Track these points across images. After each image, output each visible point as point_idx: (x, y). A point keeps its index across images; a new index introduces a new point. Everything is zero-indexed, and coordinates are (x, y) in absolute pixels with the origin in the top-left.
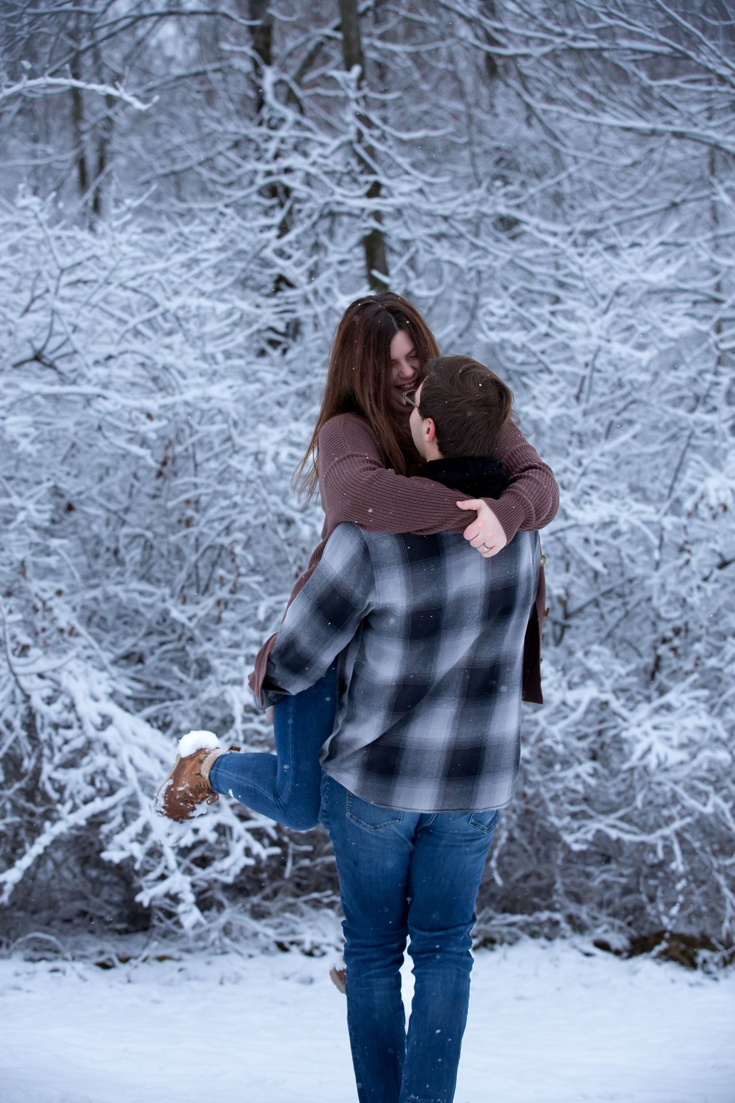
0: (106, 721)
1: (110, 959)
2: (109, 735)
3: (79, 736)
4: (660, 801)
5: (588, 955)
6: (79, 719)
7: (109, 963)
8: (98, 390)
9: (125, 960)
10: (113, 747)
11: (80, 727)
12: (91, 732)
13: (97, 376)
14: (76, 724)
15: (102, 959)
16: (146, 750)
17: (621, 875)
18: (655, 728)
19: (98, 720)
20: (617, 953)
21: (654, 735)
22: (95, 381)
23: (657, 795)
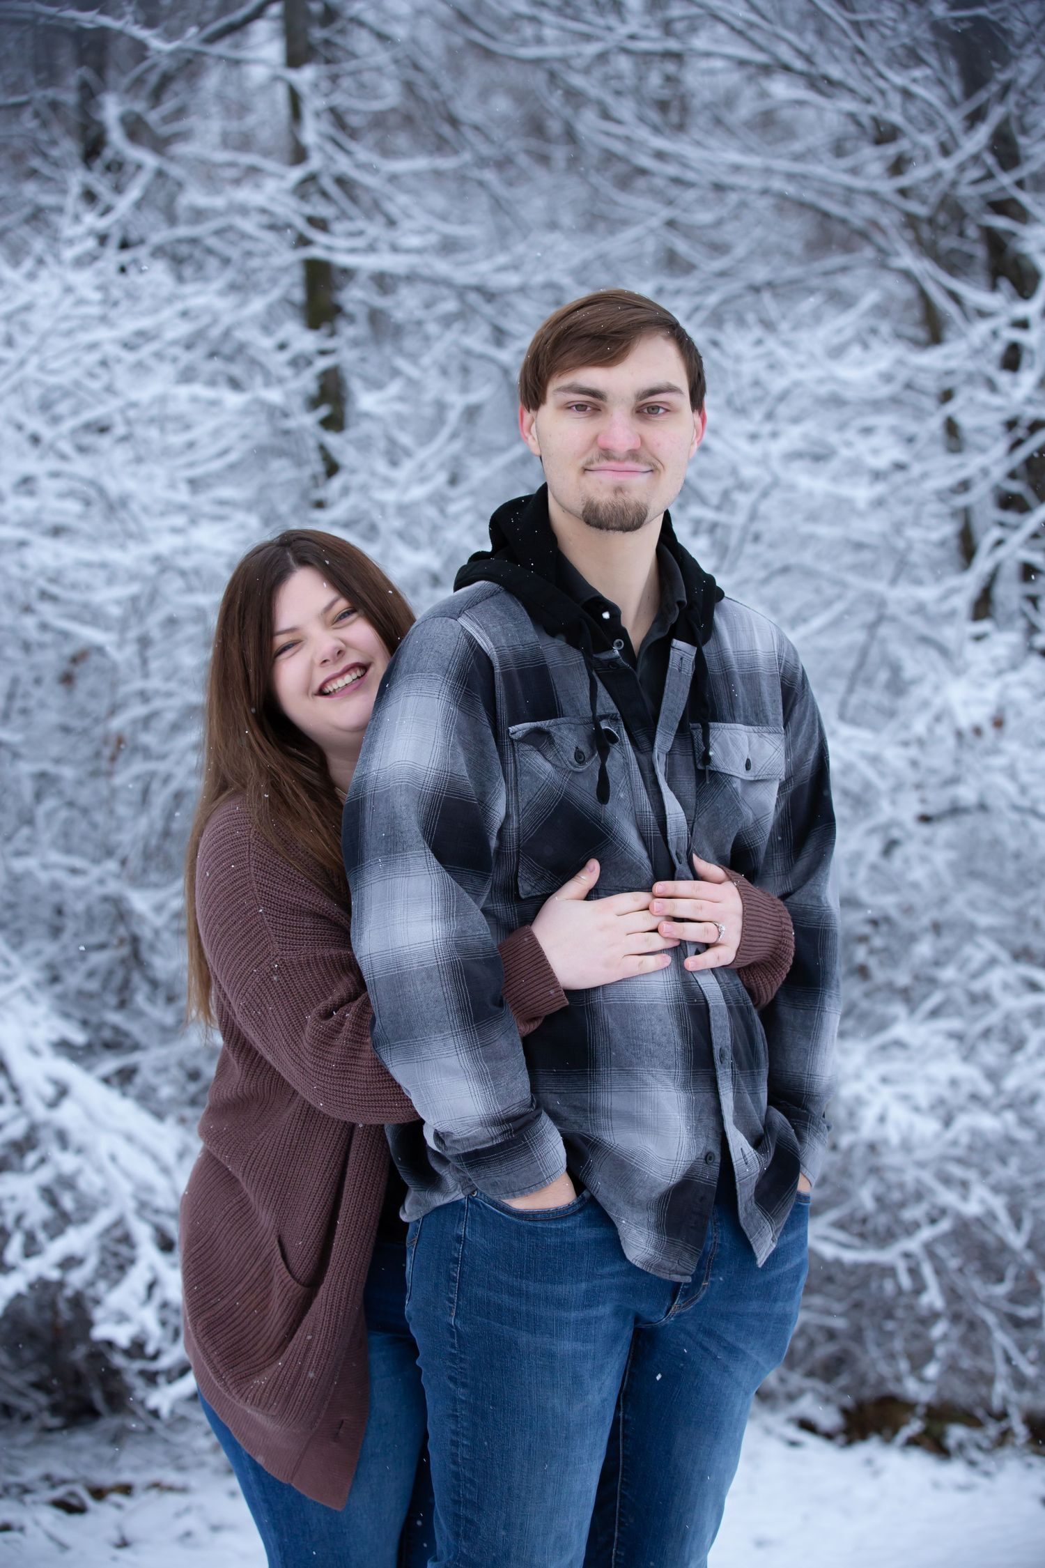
0: (63, 1092)
1: (72, 1494)
2: (68, 1114)
3: (15, 1118)
4: (896, 1196)
5: (794, 1444)
6: (14, 1089)
7: (74, 1501)
8: (20, 534)
9: (99, 1494)
10: (76, 1137)
11: (19, 1102)
12: (40, 1112)
13: (18, 510)
14: (9, 1097)
15: (59, 1493)
16: (130, 1138)
17: (829, 1313)
18: (885, 1080)
19: (50, 1091)
20: (829, 1436)
21: (886, 1093)
22: (16, 518)
23: (889, 1188)
